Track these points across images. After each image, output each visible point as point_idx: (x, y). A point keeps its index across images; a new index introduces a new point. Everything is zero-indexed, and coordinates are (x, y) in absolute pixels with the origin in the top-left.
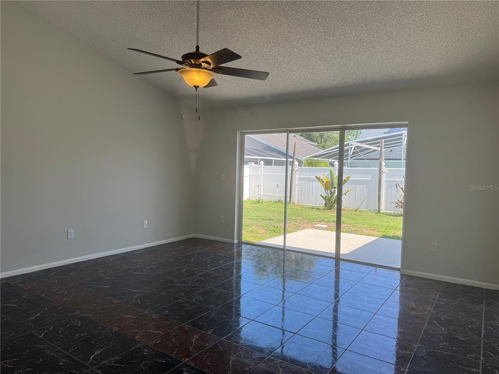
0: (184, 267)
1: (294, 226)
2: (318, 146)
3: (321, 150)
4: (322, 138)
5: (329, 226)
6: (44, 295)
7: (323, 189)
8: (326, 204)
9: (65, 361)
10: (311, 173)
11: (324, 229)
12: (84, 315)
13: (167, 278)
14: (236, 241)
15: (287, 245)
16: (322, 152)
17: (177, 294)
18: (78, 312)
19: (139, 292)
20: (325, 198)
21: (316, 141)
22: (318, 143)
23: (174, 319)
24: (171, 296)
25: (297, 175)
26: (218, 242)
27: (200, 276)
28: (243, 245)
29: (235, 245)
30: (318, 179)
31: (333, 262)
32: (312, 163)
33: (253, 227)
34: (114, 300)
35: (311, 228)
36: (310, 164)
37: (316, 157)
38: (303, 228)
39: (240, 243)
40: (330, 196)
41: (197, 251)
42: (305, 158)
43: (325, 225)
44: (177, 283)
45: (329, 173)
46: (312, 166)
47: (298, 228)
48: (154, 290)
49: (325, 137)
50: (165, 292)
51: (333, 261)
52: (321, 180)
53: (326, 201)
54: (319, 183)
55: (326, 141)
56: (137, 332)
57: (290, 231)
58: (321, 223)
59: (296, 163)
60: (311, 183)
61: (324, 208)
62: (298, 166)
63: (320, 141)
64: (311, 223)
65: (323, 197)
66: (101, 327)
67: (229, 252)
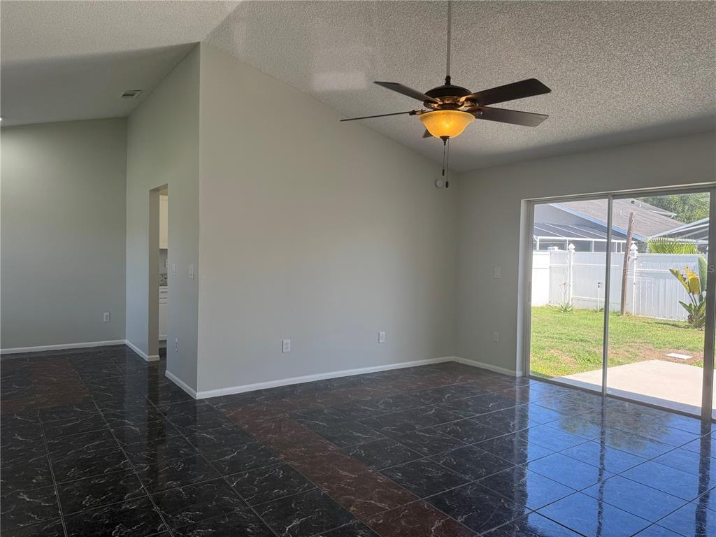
0: (432, 407)
1: (626, 353)
2: (677, 217)
3: (682, 223)
4: (684, 204)
5: (695, 358)
6: (247, 426)
7: (685, 292)
8: (691, 318)
9: (254, 526)
10: (663, 263)
11: (684, 363)
12: (289, 463)
13: (406, 420)
14: (519, 373)
15: (609, 385)
16: (684, 227)
17: (418, 449)
18: (282, 457)
19: (365, 438)
20: (689, 308)
21: (675, 210)
22: (678, 213)
23: (409, 488)
24: (410, 451)
25: (635, 268)
26: (489, 371)
27: (455, 424)
28: (531, 381)
29: (518, 380)
30: (676, 274)
31: (696, 425)
32: (663, 248)
33: (552, 351)
34: (330, 444)
35: (659, 359)
36: (661, 248)
37: (671, 236)
38: (644, 358)
39: (526, 377)
40: (698, 304)
41: (456, 384)
42: (650, 238)
43: (688, 355)
44: (420, 431)
45: (696, 263)
46: (664, 253)
47: (634, 358)
48: (386, 437)
49: (692, 202)
50: (401, 442)
51: (698, 423)
52: (680, 277)
53: (690, 311)
54: (677, 282)
55: (692, 208)
56: (353, 501)
57: (619, 362)
58: (680, 351)
59: (634, 247)
60: (662, 281)
61: (687, 324)
62: (636, 252)
63: (680, 209)
64: (659, 350)
65: (685, 306)
66: (306, 485)
67: (505, 391)
